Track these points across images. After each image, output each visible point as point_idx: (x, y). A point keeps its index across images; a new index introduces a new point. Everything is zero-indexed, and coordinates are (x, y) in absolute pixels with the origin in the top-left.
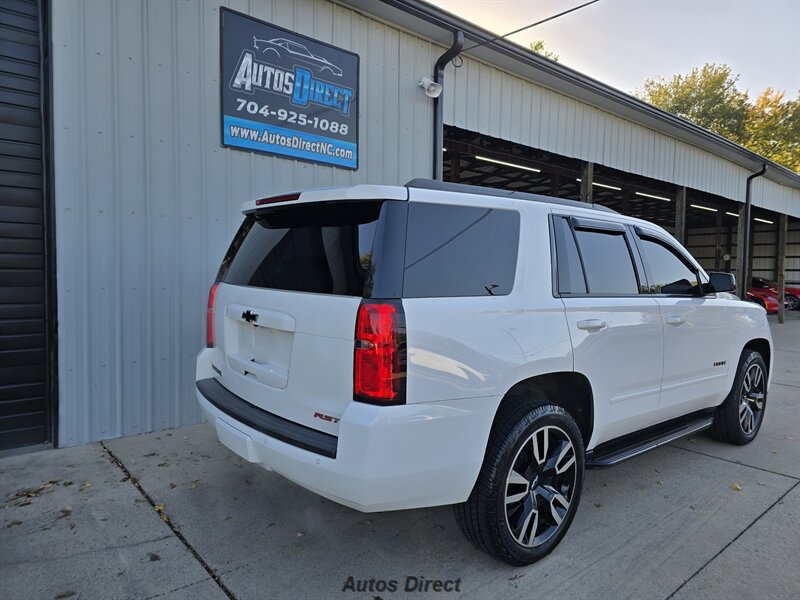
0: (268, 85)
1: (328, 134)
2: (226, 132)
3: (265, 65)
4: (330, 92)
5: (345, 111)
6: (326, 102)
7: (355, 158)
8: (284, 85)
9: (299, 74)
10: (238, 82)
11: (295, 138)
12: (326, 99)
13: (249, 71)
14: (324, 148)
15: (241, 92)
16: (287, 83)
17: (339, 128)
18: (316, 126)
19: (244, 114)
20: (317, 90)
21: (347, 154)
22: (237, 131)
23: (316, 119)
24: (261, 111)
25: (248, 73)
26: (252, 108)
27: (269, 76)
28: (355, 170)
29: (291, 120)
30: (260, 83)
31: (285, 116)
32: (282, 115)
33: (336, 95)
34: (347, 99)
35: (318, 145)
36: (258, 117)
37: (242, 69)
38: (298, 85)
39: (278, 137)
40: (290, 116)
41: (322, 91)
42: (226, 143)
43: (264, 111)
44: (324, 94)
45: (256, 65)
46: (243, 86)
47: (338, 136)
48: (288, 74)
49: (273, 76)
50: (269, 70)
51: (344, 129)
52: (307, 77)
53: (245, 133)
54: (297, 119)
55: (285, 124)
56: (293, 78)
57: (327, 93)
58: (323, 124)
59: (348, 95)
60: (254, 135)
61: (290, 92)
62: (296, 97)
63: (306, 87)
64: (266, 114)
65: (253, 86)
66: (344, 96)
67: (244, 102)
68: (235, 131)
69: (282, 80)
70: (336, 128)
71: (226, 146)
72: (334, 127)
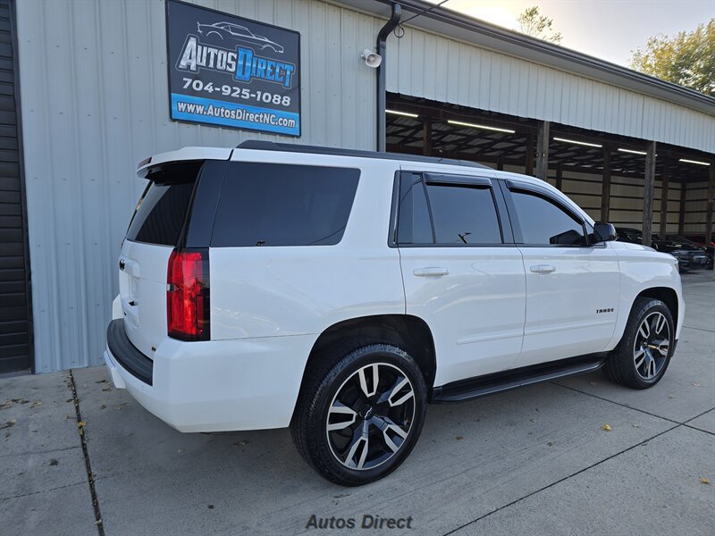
0: (211, 65)
1: (271, 105)
2: (174, 108)
3: (208, 47)
4: (272, 67)
5: (287, 84)
6: (268, 77)
7: (298, 126)
8: (227, 64)
9: (241, 53)
10: (183, 63)
11: (238, 111)
12: (268, 74)
13: (194, 53)
14: (267, 119)
15: (187, 71)
16: (229, 61)
17: (282, 100)
18: (258, 99)
19: (191, 92)
20: (259, 67)
21: (289, 122)
22: (183, 106)
23: (259, 93)
24: (206, 88)
25: (193, 54)
26: (198, 85)
27: (212, 56)
28: (298, 137)
29: (234, 95)
30: (204, 64)
31: (229, 91)
32: (226, 90)
33: (277, 70)
34: (288, 73)
35: (261, 116)
36: (203, 94)
37: (187, 52)
38: (241, 63)
39: (222, 110)
40: (233, 91)
41: (264, 68)
42: (173, 117)
43: (209, 88)
44: (266, 70)
45: (200, 48)
46: (189, 66)
47: (280, 107)
48: (230, 54)
49: (216, 56)
50: (213, 51)
51: (287, 101)
52: (249, 55)
53: (191, 108)
54: (240, 94)
55: (229, 98)
56: (235, 56)
57: (269, 69)
58: (266, 97)
59: (289, 68)
60: (200, 109)
61: (233, 70)
62: (239, 73)
63: (248, 64)
64: (211, 90)
65: (197, 66)
66: (286, 71)
67: (190, 81)
68: (182, 106)
69: (225, 59)
70: (279, 100)
71: (174, 120)
72: (277, 99)
